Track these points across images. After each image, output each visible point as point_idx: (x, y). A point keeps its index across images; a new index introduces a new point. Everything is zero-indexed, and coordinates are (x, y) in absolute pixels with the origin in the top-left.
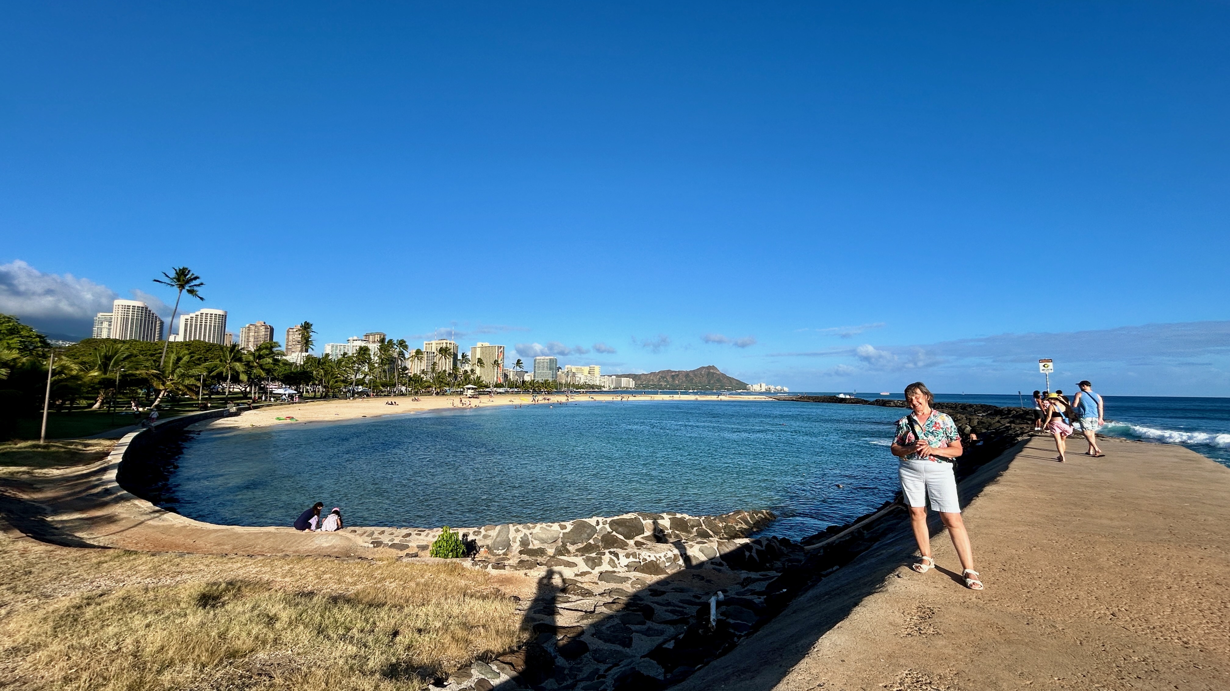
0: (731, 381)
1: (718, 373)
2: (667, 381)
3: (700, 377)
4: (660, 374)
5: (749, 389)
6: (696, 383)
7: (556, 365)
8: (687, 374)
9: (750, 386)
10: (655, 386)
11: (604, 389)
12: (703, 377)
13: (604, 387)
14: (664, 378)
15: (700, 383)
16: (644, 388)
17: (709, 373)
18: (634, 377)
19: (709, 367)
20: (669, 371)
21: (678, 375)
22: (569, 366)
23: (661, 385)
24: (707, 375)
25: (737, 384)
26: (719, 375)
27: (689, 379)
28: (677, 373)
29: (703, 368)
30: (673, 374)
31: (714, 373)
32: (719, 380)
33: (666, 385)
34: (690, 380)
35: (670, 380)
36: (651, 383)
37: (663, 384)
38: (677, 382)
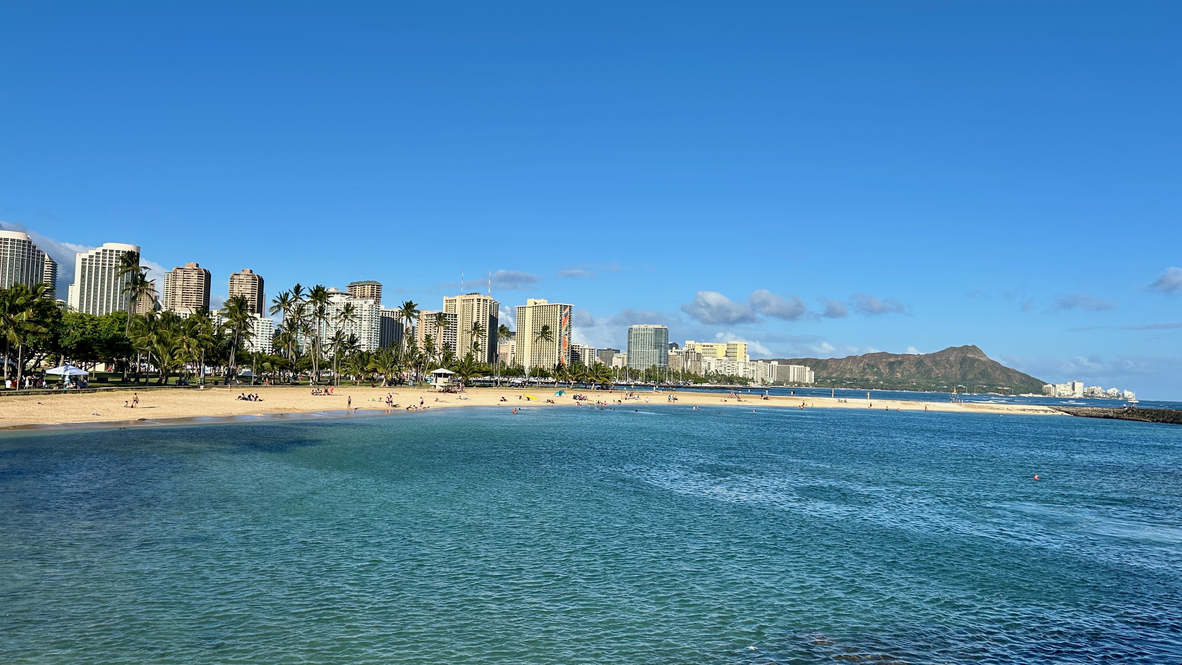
0: (1009, 376)
1: (983, 359)
2: (879, 374)
3: (945, 367)
4: (866, 360)
5: (1048, 393)
6: (937, 378)
7: (667, 339)
8: (919, 361)
9: (1050, 386)
10: (854, 382)
11: (752, 385)
12: (952, 367)
13: (752, 380)
14: (873, 367)
15: (945, 377)
16: (833, 384)
17: (964, 360)
18: (815, 364)
19: (965, 349)
20: (884, 355)
21: (901, 363)
22: (692, 342)
23: (868, 380)
24: (961, 364)
25: (1022, 382)
26: (984, 363)
27: (922, 370)
28: (899, 359)
29: (954, 349)
30: (892, 360)
31: (974, 360)
32: (984, 374)
33: (877, 381)
34: (926, 372)
35: (885, 371)
36: (848, 376)
37: (872, 378)
38: (899, 375)
